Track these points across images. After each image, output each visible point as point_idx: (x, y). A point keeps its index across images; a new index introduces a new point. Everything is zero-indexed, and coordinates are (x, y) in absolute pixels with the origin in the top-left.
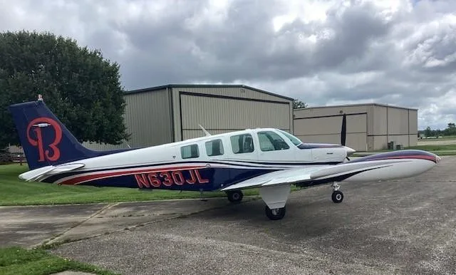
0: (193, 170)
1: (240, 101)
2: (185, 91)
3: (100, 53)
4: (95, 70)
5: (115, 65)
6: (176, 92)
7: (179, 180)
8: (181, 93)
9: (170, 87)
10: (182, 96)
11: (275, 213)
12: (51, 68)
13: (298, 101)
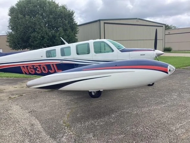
0: (53, 64)
1: (136, 26)
2: (107, 22)
3: (66, 6)
4: (61, 14)
5: (72, 12)
6: (102, 22)
7: (45, 70)
8: (105, 23)
9: (99, 20)
10: (106, 25)
11: (93, 94)
12: (41, 14)
13: (173, 26)
